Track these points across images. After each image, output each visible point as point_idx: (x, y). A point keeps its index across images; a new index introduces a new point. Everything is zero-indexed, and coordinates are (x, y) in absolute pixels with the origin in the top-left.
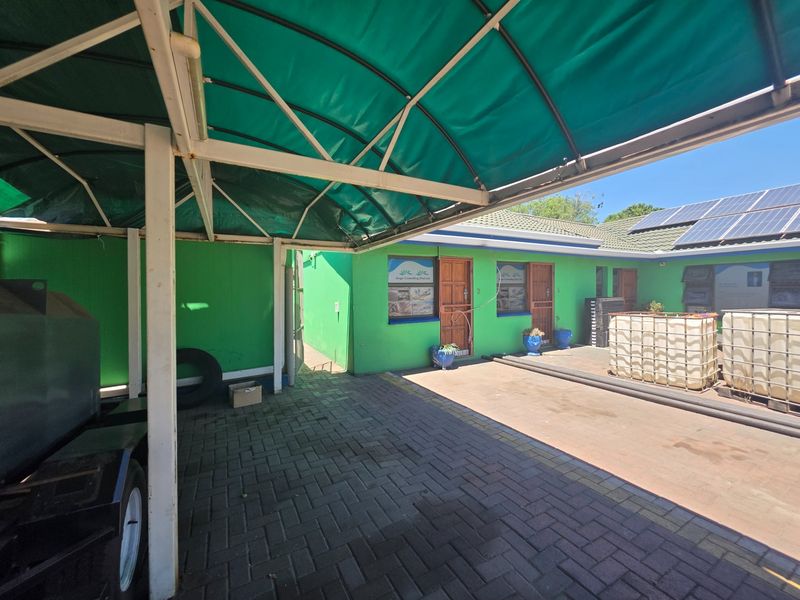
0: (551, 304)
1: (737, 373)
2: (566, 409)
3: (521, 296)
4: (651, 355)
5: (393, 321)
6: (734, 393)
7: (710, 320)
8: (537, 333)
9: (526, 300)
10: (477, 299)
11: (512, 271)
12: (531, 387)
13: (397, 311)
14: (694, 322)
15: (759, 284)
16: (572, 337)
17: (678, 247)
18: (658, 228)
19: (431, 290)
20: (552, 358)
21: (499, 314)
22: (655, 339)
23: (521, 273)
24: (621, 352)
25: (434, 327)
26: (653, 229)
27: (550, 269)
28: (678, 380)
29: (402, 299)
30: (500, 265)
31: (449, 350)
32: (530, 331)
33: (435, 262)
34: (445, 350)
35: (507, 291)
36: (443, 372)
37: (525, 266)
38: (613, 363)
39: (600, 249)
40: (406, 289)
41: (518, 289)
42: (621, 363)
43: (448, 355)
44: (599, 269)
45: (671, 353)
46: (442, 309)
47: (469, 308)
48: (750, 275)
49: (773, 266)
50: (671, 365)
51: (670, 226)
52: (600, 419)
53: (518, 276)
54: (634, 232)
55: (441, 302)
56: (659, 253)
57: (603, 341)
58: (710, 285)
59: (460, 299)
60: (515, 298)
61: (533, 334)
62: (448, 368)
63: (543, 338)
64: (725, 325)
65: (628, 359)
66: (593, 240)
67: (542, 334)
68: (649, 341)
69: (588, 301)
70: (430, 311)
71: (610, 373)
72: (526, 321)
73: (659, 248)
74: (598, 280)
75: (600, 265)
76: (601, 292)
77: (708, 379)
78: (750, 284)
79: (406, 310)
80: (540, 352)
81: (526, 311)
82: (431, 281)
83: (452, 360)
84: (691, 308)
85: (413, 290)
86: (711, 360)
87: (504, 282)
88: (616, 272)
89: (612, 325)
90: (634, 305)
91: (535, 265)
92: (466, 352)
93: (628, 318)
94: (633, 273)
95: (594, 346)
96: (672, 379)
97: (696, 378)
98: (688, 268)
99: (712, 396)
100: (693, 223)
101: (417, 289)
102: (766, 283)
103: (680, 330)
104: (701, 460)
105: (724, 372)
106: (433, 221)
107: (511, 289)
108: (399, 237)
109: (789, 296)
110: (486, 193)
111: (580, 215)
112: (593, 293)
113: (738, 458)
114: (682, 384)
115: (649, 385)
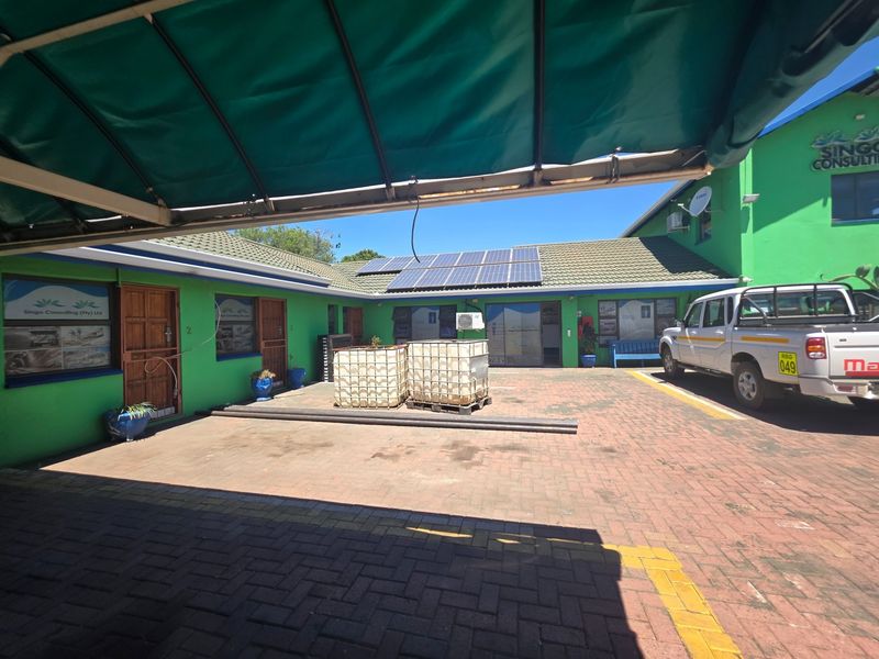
0: (283, 343)
1: (417, 389)
2: (288, 449)
3: (249, 335)
4: (364, 384)
5: (13, 382)
6: (416, 404)
7: (402, 350)
8: (268, 375)
9: (255, 340)
10: (185, 340)
11: (238, 305)
12: (254, 437)
13: (28, 365)
14: (391, 353)
15: (435, 322)
16: (306, 374)
17: (389, 291)
18: (377, 273)
19: (106, 331)
20: (285, 401)
21: (220, 357)
22: (367, 370)
23: (249, 309)
24: (343, 384)
25: (113, 385)
26: (374, 273)
27: (282, 305)
28: (384, 401)
29: (40, 345)
30: (220, 299)
31: (138, 412)
32: (259, 373)
33: (113, 292)
34: (131, 414)
35: (231, 329)
36: (130, 445)
37: (253, 301)
38: (337, 395)
39: (330, 288)
40: (49, 329)
41: (244, 327)
42: (344, 394)
43: (136, 420)
44: (330, 307)
45: (378, 379)
46: (126, 357)
47: (174, 352)
48: (430, 314)
49: (441, 308)
50: (379, 390)
51: (385, 273)
52: (320, 451)
53: (246, 313)
54: (360, 275)
55: (124, 346)
56: (377, 294)
57: (331, 379)
58: (409, 322)
59: (160, 340)
60: (241, 335)
61: (263, 376)
62: (137, 438)
63: (274, 380)
64: (410, 353)
65: (348, 390)
66: (324, 278)
67: (272, 375)
68: (363, 371)
69: (320, 338)
70: (104, 361)
71: (336, 405)
72: (257, 361)
73: (376, 289)
74: (329, 317)
75: (335, 304)
76: (332, 329)
77: (402, 397)
78: (430, 321)
79: (50, 362)
80: (271, 395)
81: (255, 352)
82: (105, 316)
83: (143, 426)
84: (399, 341)
85: (64, 332)
86: (403, 381)
87: (225, 319)
88: (345, 310)
89: (335, 360)
90: (360, 340)
91: (266, 301)
92: (170, 410)
93: (347, 353)
94: (359, 310)
95: (326, 382)
96: (379, 402)
97: (394, 398)
98: (396, 309)
99: (404, 409)
100: (398, 272)
101: (75, 328)
102: (438, 321)
103: (383, 359)
104: (388, 463)
105: (411, 389)
106: (85, 232)
107: (235, 328)
108: (18, 247)
109: (448, 329)
110: (165, 211)
111: (320, 252)
112: (326, 331)
113: (408, 453)
114: (385, 404)
115: (364, 410)
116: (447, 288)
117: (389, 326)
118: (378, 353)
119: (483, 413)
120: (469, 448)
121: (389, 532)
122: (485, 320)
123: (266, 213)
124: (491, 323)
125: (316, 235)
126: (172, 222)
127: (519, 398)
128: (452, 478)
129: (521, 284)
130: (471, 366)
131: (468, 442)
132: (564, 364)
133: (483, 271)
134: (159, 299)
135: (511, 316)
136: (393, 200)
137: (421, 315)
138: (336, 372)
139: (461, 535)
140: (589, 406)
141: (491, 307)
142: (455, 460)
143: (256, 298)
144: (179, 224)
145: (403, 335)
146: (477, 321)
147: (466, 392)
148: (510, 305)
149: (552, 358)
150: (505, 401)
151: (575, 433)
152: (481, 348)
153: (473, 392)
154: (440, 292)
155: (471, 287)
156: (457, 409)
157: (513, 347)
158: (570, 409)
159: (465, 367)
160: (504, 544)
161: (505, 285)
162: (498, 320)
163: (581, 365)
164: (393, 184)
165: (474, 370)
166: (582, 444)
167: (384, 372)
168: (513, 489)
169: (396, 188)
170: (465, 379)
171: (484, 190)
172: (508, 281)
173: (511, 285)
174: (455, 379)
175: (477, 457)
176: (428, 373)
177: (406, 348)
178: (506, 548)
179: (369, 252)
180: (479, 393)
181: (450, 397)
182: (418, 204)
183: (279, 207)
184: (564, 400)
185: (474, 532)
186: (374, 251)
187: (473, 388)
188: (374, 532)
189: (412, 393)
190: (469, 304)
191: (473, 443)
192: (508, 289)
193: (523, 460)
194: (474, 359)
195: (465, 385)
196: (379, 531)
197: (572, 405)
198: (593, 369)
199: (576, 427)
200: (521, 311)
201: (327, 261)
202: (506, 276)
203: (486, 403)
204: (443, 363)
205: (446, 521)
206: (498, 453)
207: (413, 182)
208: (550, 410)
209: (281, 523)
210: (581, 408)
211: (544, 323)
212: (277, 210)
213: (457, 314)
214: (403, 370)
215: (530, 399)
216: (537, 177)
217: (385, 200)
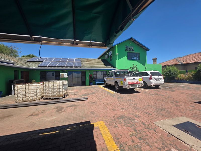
1: (47, 94)
6: (46, 98)
14: (38, 84)
17: (39, 67)
18: (35, 62)
22: (29, 90)
24: (19, 95)
26: (34, 61)
28: (35, 99)
38: (16, 99)
39: (15, 65)
42: (19, 98)
44: (15, 71)
45: (33, 92)
48: (52, 74)
49: (55, 72)
50: (33, 96)
51: (37, 62)
54: (28, 61)
56: (34, 68)
57: (14, 94)
65: (21, 97)
66: (12, 62)
68: (27, 91)
69: (10, 81)
71: (16, 102)
73: (34, 66)
74: (15, 74)
76: (16, 77)
77: (42, 97)
78: (52, 76)
86: (42, 92)
88: (21, 72)
89: (16, 88)
93: (21, 85)
94: (27, 72)
95: (13, 95)
96: (33, 99)
97: (39, 97)
98: (41, 72)
99: (42, 100)
100: (42, 62)
102: (54, 75)
103: (35, 87)
104: (35, 117)
105: (45, 94)
109: (58, 77)
111: (12, 53)
112: (13, 78)
115: (27, 102)
116: (57, 67)
117: (39, 77)
118: (33, 85)
119: (66, 98)
120: (61, 108)
121: (33, 138)
122: (68, 75)
124: (69, 76)
125: (11, 48)
127: (76, 93)
128: (55, 117)
129: (77, 67)
130: (63, 87)
131: (61, 106)
132: (86, 85)
133: (67, 63)
135: (74, 74)
136: (33, 41)
137: (49, 74)
138: (16, 92)
139: (56, 132)
140: (91, 94)
141: (69, 72)
142: (57, 112)
145: (43, 79)
146: (66, 75)
147: (61, 94)
148: (74, 72)
149: (84, 84)
150: (72, 95)
151: (87, 100)
152: (66, 82)
153: (63, 93)
154: (55, 68)
155: (64, 67)
156: (59, 98)
157: (75, 81)
158: (87, 95)
159: (61, 87)
160: (68, 130)
161: (73, 67)
162: (71, 75)
163: (90, 85)
164: (33, 36)
165: (64, 88)
166: (88, 102)
167: (35, 90)
168: (72, 116)
170: (61, 90)
171: (61, 43)
172: (74, 66)
173: (74, 67)
174: (58, 91)
175: (63, 110)
176: (50, 90)
177: (43, 83)
179: (32, 55)
180: (65, 93)
181: (57, 95)
184: (86, 93)
185: (60, 130)
186: (34, 55)
187: (63, 92)
189: (45, 95)
190: (64, 71)
191: (63, 106)
192: (74, 68)
193: (75, 108)
194: (64, 85)
195: (61, 92)
197: (87, 94)
198: (92, 86)
199: (88, 99)
200: (77, 73)
201: (15, 56)
202: (73, 65)
203: (67, 96)
204: (55, 86)
205: (52, 129)
206: (69, 108)
207: (40, 37)
208: (82, 95)
210: (89, 94)
211: (82, 76)
213: (60, 74)
214: (42, 89)
215: (78, 94)
216: (75, 42)
217: (30, 40)
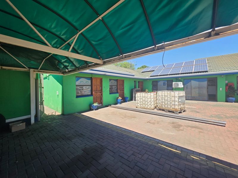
0: (123, 91)
1: (160, 105)
2: (125, 117)
3: (116, 88)
4: (144, 102)
5: (77, 97)
6: (159, 109)
7: (155, 93)
8: (120, 98)
9: (117, 90)
10: (104, 89)
11: (113, 81)
12: (117, 113)
13: (79, 94)
14: (152, 94)
15: (165, 85)
16: (129, 99)
18: (147, 72)
19: (90, 87)
20: (124, 105)
21: (110, 94)
22: (145, 98)
23: (116, 82)
24: (138, 102)
25: (91, 98)
26: (146, 72)
27: (123, 81)
29: (80, 90)
30: (110, 80)
31: (96, 104)
32: (118, 98)
33: (91, 79)
34: (94, 105)
35: (112, 87)
36: (94, 111)
37: (117, 80)
38: (137, 105)
39: (135, 76)
40: (82, 87)
41: (115, 86)
42: (138, 105)
43: (95, 106)
44: (135, 81)
45: (148, 101)
46: (93, 93)
47: (102, 92)
48: (164, 83)
49: (167, 81)
50: (148, 104)
51: (149, 71)
52: (133, 119)
53: (115, 83)
54: (142, 72)
55: (93, 91)
56: (147, 78)
58: (157, 85)
59: (99, 89)
60: (114, 89)
61: (119, 98)
62: (95, 110)
63: (122, 99)
64: (158, 94)
65: (140, 103)
66: (133, 74)
67: (121, 98)
68: (144, 99)
69: (132, 89)
70: (90, 93)
71: (136, 107)
72: (117, 95)
73: (147, 76)
74: (134, 84)
75: (135, 80)
76: (135, 87)
77: (155, 107)
78: (164, 85)
79: (82, 93)
80: (121, 103)
81: (117, 93)
82: (90, 84)
83: (96, 108)
84: (154, 91)
85: (84, 87)
86: (156, 102)
87: (111, 85)
88: (138, 82)
90: (142, 90)
91: (120, 80)
92: (101, 105)
93: (140, 93)
94: (142, 82)
95: (134, 101)
96: (148, 107)
97: (153, 107)
98: (153, 81)
99: (156, 110)
100: (154, 71)
101: (86, 87)
102: (166, 85)
103: (150, 96)
104: (152, 125)
105: (158, 105)
106: (88, 67)
107: (113, 87)
108: (78, 71)
109: (170, 87)
110: (102, 61)
111: (131, 67)
112: (133, 87)
113: (158, 123)
114: (150, 108)
115: (144, 109)
116: (170, 75)
117: (151, 86)
118: (148, 94)
119: (183, 115)
120: (178, 125)
122: (183, 84)
123: (123, 59)
124: (186, 86)
126: (103, 63)
127: (198, 111)
128: (173, 133)
129: (198, 72)
130: (179, 99)
131: (178, 123)
132: (218, 101)
133: (183, 69)
134: (99, 80)
135: (194, 83)
136: (157, 50)
137: (161, 83)
138: (136, 99)
139: (176, 151)
140: (231, 117)
141: (186, 80)
142: (174, 127)
143: (118, 80)
144: (104, 63)
145: (155, 89)
146: (181, 85)
147: (177, 107)
148: (193, 79)
150: (192, 111)
151: (225, 126)
152: (183, 93)
153: (179, 107)
154: (167, 76)
155: (178, 74)
156: (174, 112)
157: (195, 93)
158: (222, 117)
159: (177, 99)
160: (193, 158)
161: (192, 73)
162: (189, 84)
163: (227, 101)
164: (157, 45)
165: (180, 100)
166: (229, 131)
167: (150, 99)
169: (158, 46)
170: (177, 103)
171: (189, 42)
172: (193, 71)
173: (194, 73)
174: (173, 103)
175: (181, 128)
176: (163, 100)
178: (194, 160)
179: (145, 66)
180: (182, 108)
181: (171, 108)
182: (165, 50)
183: (125, 57)
184: (219, 113)
185: (182, 151)
186: (146, 66)
187: (179, 106)
188: (149, 143)
189: (158, 106)
190: (178, 79)
191: (180, 123)
192: (193, 74)
193: (200, 132)
194: (180, 97)
195: (176, 105)
196: (150, 143)
197: (222, 116)
198: (234, 103)
199: (225, 124)
201: (133, 69)
202: (192, 69)
203: (184, 111)
205: (171, 145)
206: (189, 128)
207: (163, 44)
208: (211, 116)
209: (125, 135)
210: (227, 117)
211: (208, 85)
212: (125, 58)
213: (173, 83)
214: (155, 99)
215: (202, 112)
216: (213, 33)
217: (154, 50)
